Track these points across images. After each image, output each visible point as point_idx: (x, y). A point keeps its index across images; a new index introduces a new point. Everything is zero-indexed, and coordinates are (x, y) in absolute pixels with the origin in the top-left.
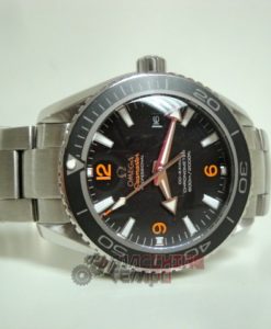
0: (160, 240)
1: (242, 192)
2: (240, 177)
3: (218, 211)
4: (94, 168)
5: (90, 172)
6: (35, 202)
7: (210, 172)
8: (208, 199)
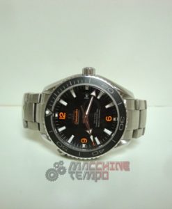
0: (84, 146)
1: (120, 130)
2: (120, 123)
3: (110, 136)
4: (59, 114)
5: (56, 115)
6: (39, 124)
7: (108, 119)
8: (106, 131)
